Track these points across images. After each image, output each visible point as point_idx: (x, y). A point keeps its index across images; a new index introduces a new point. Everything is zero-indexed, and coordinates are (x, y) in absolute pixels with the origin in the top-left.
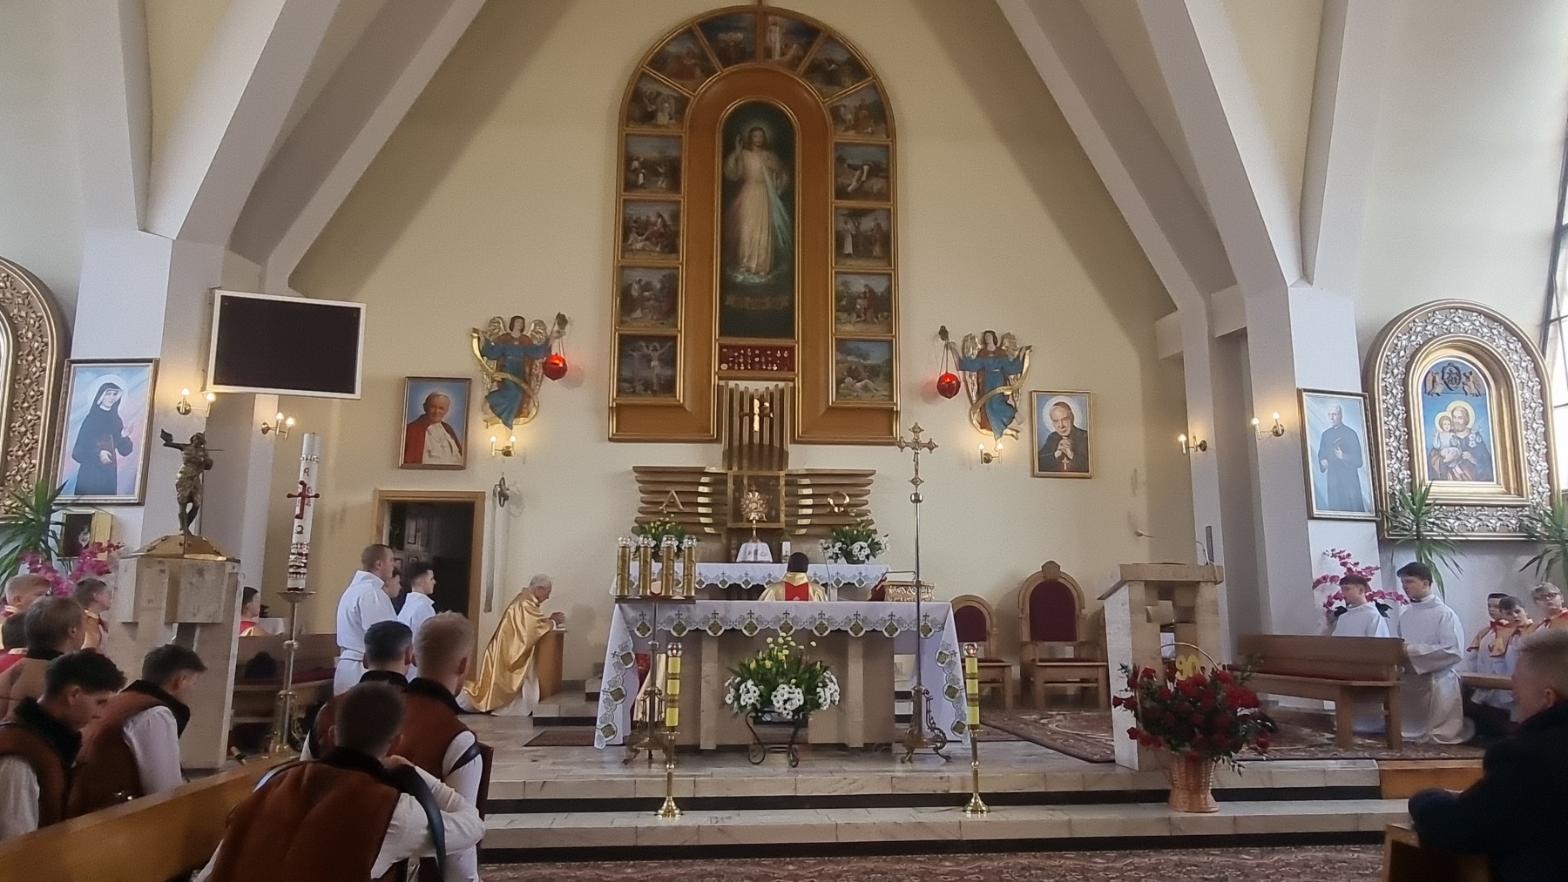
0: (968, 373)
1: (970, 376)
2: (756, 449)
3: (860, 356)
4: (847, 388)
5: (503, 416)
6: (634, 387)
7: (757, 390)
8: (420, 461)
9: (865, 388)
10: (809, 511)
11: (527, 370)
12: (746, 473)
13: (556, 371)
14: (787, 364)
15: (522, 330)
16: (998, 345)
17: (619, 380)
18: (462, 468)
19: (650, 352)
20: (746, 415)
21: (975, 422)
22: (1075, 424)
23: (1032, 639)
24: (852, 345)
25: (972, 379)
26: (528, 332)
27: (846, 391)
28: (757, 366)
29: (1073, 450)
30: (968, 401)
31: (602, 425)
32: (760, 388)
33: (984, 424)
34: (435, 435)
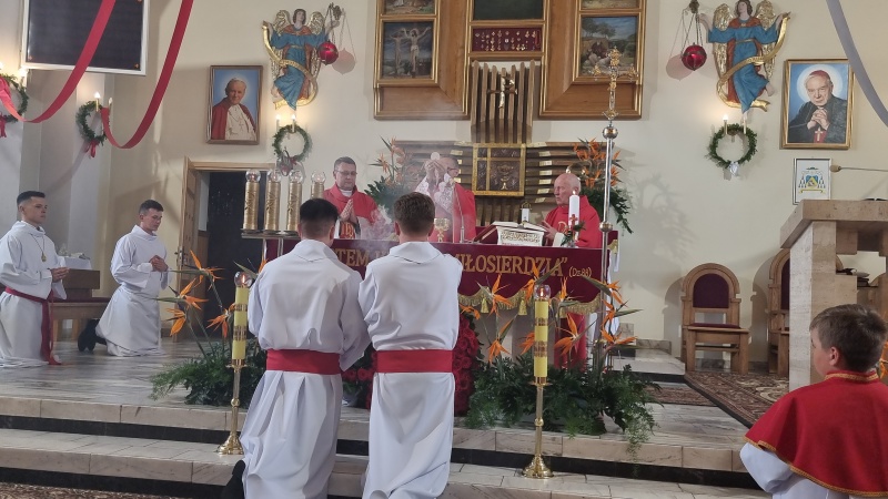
0: (717, 44)
1: (720, 48)
2: (502, 123)
3: (606, 32)
4: (590, 64)
5: (289, 98)
6: (396, 70)
7: (504, 69)
8: (224, 138)
10: (548, 182)
11: (308, 58)
12: (492, 145)
13: (330, 55)
14: (535, 45)
15: (303, 22)
16: (753, 14)
17: (383, 64)
18: (256, 143)
19: (409, 37)
20: (493, 92)
21: (721, 94)
22: (833, 93)
24: (598, 22)
25: (722, 50)
26: (308, 23)
27: (589, 68)
28: (507, 47)
29: (830, 119)
30: (717, 74)
31: (369, 104)
32: (507, 66)
33: (732, 96)
34: (235, 115)
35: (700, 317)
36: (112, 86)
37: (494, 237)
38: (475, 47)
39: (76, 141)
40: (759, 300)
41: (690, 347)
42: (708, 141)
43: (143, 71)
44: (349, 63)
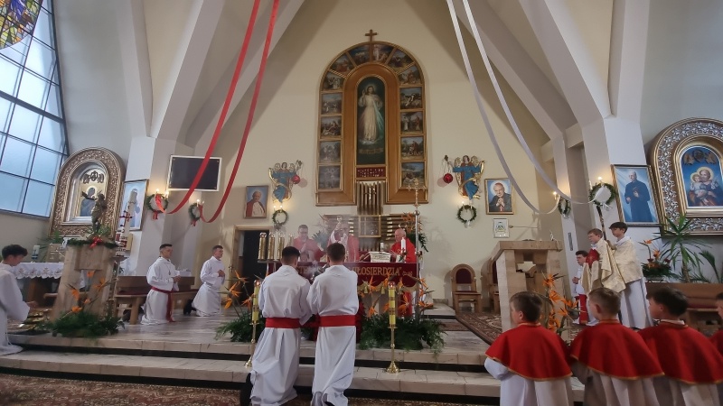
0: (457, 173)
2: (370, 206)
5: (279, 198)
6: (324, 186)
7: (370, 184)
8: (251, 216)
11: (288, 182)
12: (366, 216)
14: (382, 174)
15: (286, 167)
16: (470, 161)
18: (264, 218)
19: (330, 172)
20: (366, 194)
21: (460, 193)
22: (505, 192)
23: (494, 283)
24: (408, 165)
26: (288, 168)
27: (406, 183)
28: (371, 176)
29: (504, 203)
31: (314, 200)
32: (372, 183)
33: (465, 194)
34: (256, 206)
35: (460, 288)
36: (204, 196)
37: (369, 259)
38: (358, 176)
39: (188, 219)
40: (484, 279)
41: (456, 301)
42: (457, 212)
43: (218, 190)
44: (305, 184)
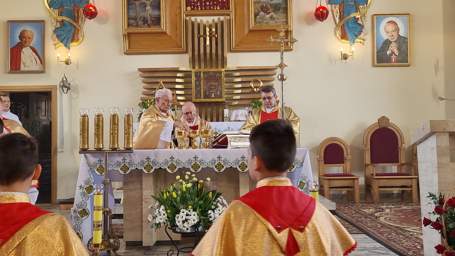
0: (334, 5)
2: (208, 56)
4: (261, 18)
5: (64, 41)
6: (137, 23)
8: (20, 70)
9: (272, 18)
10: (240, 91)
11: (76, 14)
12: (203, 70)
14: (225, 6)
17: (128, 19)
18: (42, 72)
19: (145, 1)
20: (201, 36)
21: (338, 35)
22: (399, 34)
23: (372, 162)
27: (260, 20)
28: (208, 8)
29: (399, 49)
31: (121, 44)
32: (210, 20)
33: (344, 36)
34: (26, 53)
38: (188, 8)
44: (105, 19)
